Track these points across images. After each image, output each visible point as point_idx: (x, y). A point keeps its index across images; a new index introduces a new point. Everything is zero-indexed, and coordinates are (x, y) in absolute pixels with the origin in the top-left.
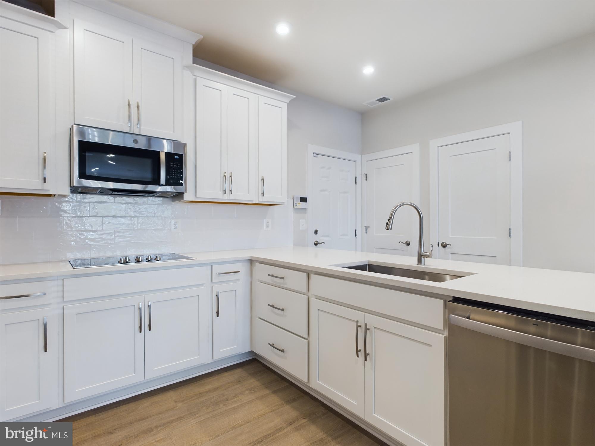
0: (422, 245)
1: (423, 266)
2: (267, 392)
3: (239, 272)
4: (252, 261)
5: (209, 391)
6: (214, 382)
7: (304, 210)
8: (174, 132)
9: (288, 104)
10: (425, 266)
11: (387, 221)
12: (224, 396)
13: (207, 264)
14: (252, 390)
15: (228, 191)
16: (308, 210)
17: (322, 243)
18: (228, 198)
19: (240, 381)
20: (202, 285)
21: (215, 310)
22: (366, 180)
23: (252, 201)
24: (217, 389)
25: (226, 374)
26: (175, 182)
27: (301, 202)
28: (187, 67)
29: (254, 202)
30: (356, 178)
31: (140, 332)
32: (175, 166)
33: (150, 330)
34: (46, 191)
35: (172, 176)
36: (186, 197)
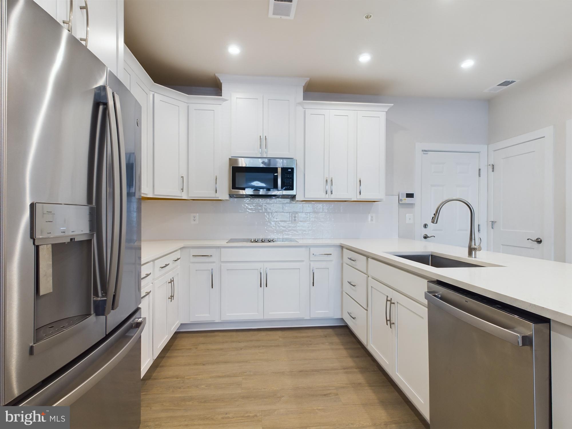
0: (473, 238)
1: (473, 259)
2: (341, 347)
3: (331, 254)
4: (342, 247)
5: (303, 337)
6: (310, 333)
7: (412, 205)
8: (289, 151)
9: (387, 112)
10: (477, 259)
11: (433, 216)
12: (310, 341)
13: (306, 246)
14: (331, 343)
15: (329, 192)
16: (415, 204)
17: (433, 236)
18: (329, 197)
19: (326, 336)
20: (303, 261)
21: (311, 281)
22: (493, 171)
23: (351, 199)
24: (308, 337)
25: (320, 330)
26: (289, 188)
27: (406, 197)
28: (300, 104)
29: (353, 200)
30: (479, 170)
31: (261, 287)
32: (288, 176)
33: (266, 287)
34: (218, 197)
35: (286, 183)
36: (298, 198)
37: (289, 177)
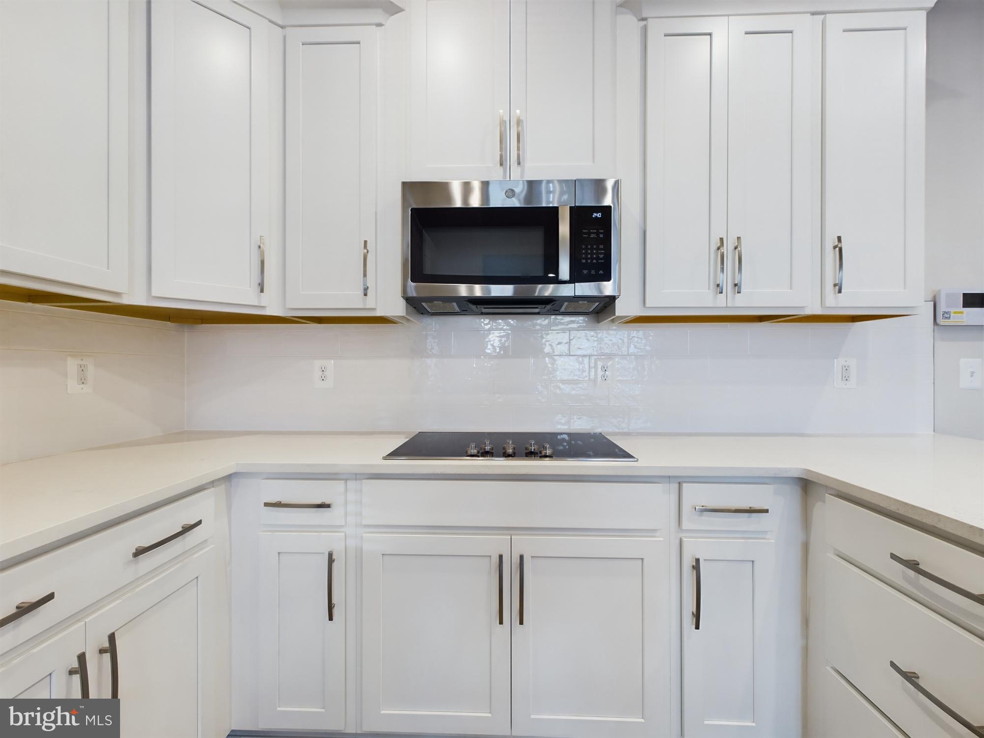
3: (767, 511)
4: (806, 485)
7: (980, 331)
8: (593, 161)
13: (669, 479)
15: (728, 287)
18: (729, 305)
20: (652, 532)
21: (690, 607)
26: (593, 272)
27: (965, 306)
29: (808, 312)
31: (501, 622)
32: (592, 236)
33: (521, 623)
34: (374, 309)
35: (587, 259)
36: (622, 308)
37: (594, 238)
